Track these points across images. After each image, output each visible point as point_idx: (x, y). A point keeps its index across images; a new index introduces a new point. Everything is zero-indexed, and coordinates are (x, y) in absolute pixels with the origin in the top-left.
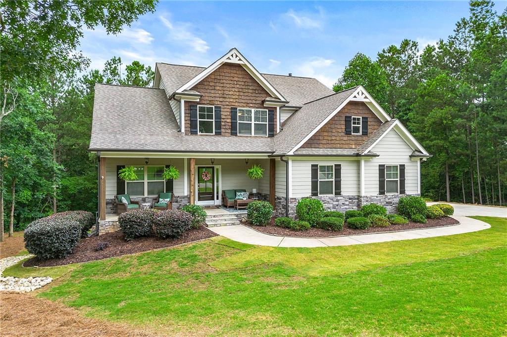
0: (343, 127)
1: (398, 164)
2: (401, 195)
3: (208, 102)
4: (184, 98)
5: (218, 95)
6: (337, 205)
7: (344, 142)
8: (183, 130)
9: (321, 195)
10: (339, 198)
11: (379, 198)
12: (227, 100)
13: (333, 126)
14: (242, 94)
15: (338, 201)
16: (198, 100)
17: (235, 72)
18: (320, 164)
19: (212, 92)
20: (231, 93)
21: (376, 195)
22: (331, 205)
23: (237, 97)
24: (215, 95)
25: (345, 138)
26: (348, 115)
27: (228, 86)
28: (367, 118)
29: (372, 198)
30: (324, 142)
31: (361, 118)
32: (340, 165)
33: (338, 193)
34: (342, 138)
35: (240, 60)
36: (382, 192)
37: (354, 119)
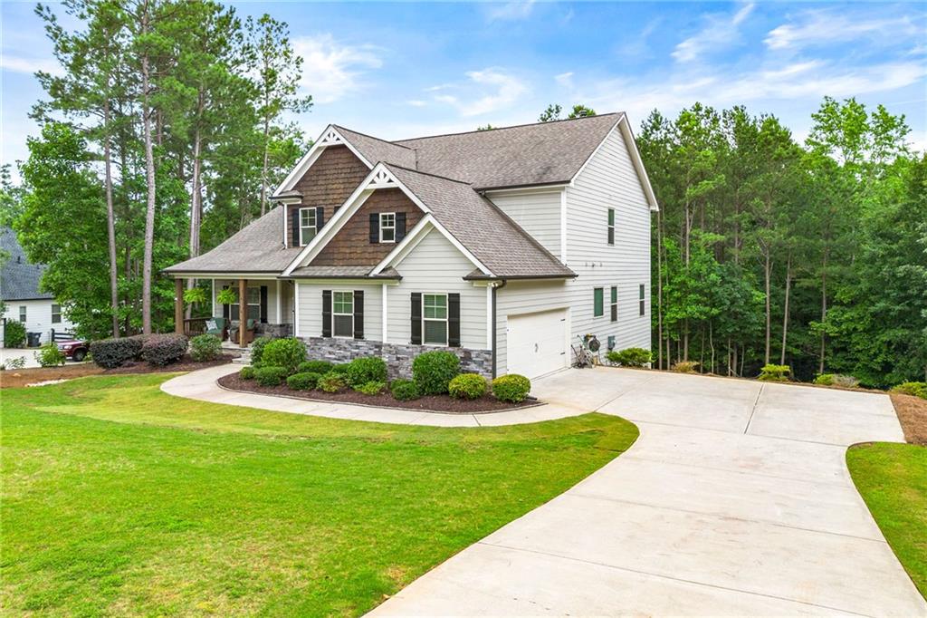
0: (368, 231)
1: (446, 293)
2: (451, 349)
3: (310, 203)
4: (286, 202)
5: (320, 192)
6: (357, 355)
7: (367, 256)
8: (286, 243)
9: (337, 337)
10: (360, 343)
11: (411, 350)
12: (331, 197)
13: (352, 232)
14: (347, 185)
15: (358, 347)
16: (300, 202)
17: (339, 156)
18: (334, 290)
19: (315, 188)
20: (334, 186)
21: (407, 344)
22: (349, 354)
23: (341, 191)
24: (317, 192)
25: (371, 250)
26: (374, 212)
27: (331, 177)
28: (404, 214)
29: (399, 348)
30: (340, 256)
31: (394, 214)
32: (362, 292)
33: (359, 336)
34: (365, 249)
35: (338, 139)
36: (416, 340)
37: (384, 217)
